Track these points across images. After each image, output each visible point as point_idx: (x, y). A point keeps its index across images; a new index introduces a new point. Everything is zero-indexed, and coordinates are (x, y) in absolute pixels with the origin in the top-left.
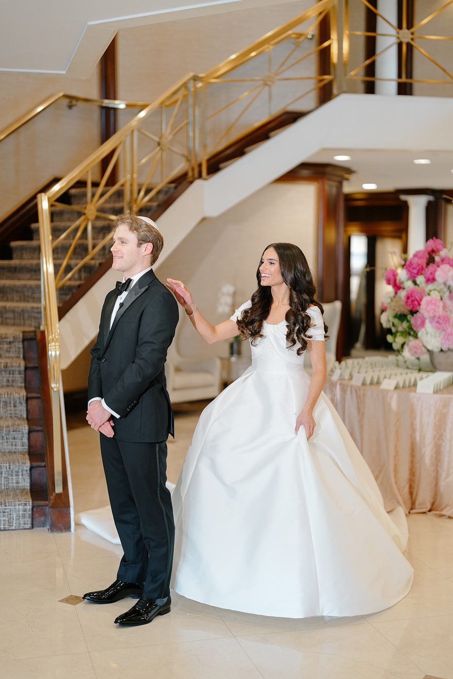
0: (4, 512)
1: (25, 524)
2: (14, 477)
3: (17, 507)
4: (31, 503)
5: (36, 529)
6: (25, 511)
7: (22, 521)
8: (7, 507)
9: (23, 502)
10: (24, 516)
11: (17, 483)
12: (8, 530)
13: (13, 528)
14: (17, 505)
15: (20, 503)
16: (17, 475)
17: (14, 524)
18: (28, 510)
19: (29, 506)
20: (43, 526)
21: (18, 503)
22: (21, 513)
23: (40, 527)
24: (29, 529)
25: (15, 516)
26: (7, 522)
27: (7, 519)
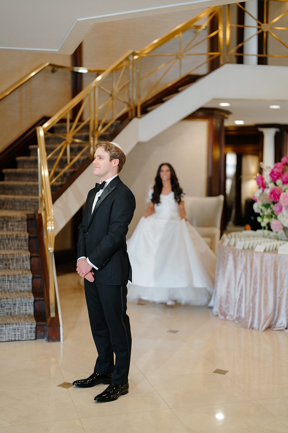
0: (18, 329)
1: (31, 337)
2: (24, 307)
3: (26, 326)
4: (35, 323)
5: (39, 341)
6: (31, 328)
7: (29, 335)
8: (20, 326)
9: (30, 323)
10: (31, 332)
11: (26, 310)
12: (21, 340)
13: (24, 339)
14: (27, 325)
15: (28, 323)
16: (26, 306)
17: (25, 337)
18: (33, 328)
19: (34, 325)
20: (43, 338)
21: (27, 323)
22: (29, 329)
23: (41, 338)
24: (34, 340)
25: (25, 331)
26: (20, 335)
27: (20, 333)
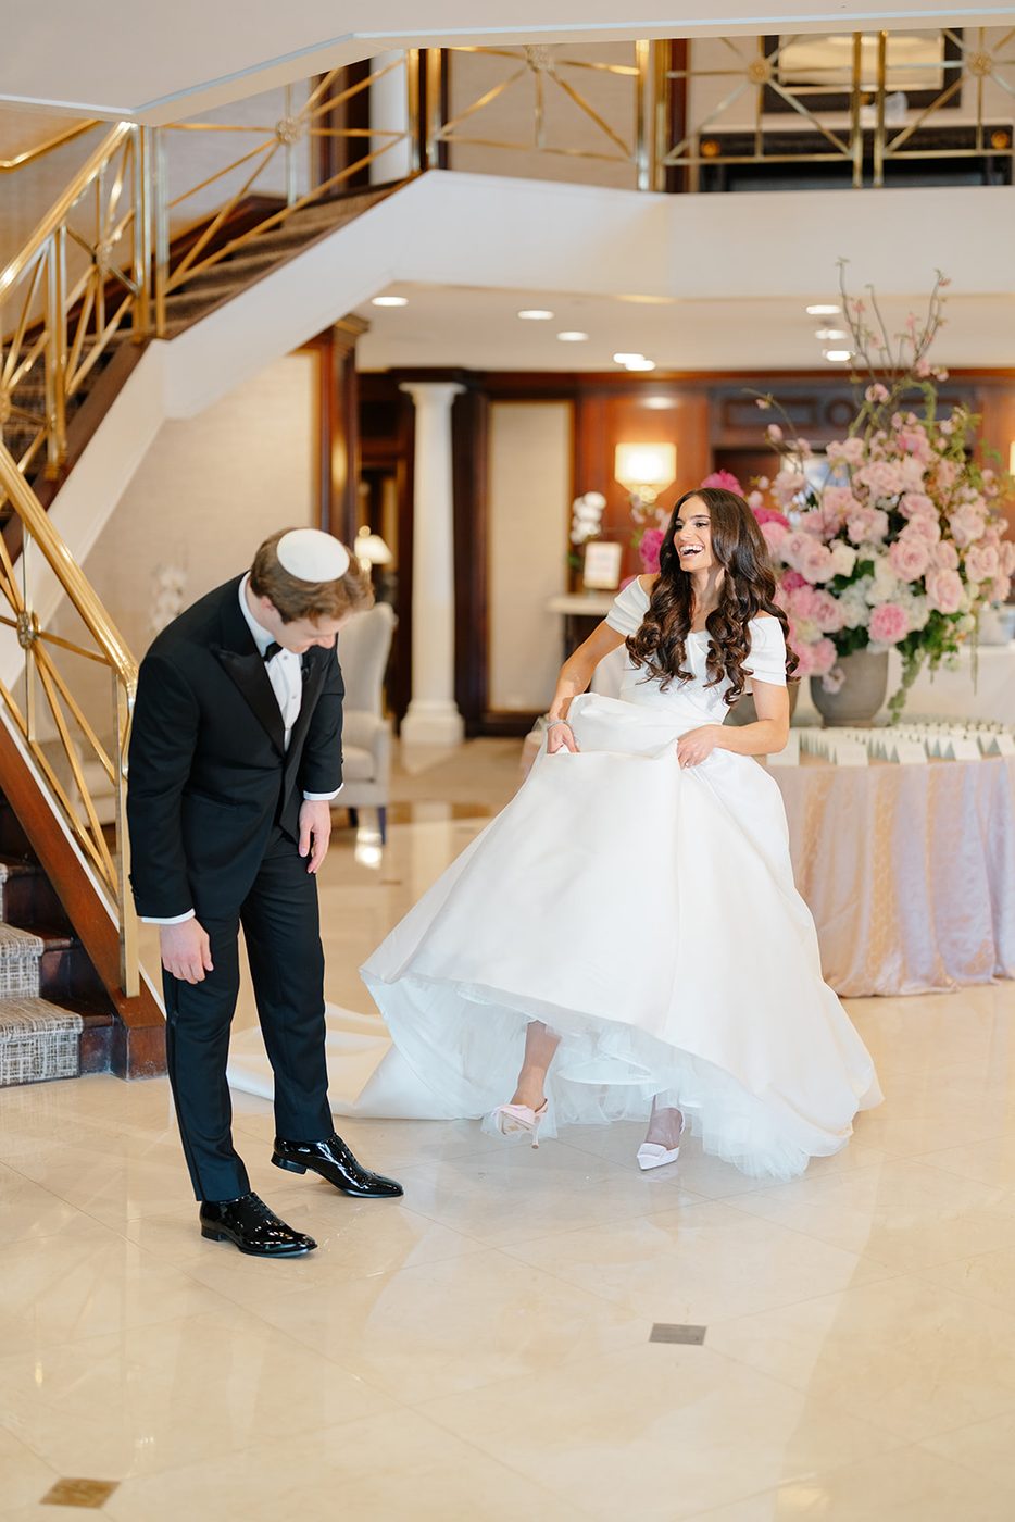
0: (25, 1045)
1: (65, 1068)
2: (9, 974)
3: (54, 1032)
4: (81, 1020)
5: (87, 1077)
6: (65, 1040)
7: (59, 1061)
8: (35, 1033)
9: (65, 1021)
10: (63, 1051)
11: (15, 985)
12: (33, 1082)
13: (43, 1077)
14: (55, 1027)
15: (60, 1022)
16: (14, 970)
17: (45, 1070)
18: (71, 1037)
19: (79, 1027)
20: (100, 1071)
21: (55, 1022)
22: (58, 1043)
23: (95, 1071)
24: (74, 1077)
25: (45, 1051)
26: (30, 1065)
27: (30, 1059)
